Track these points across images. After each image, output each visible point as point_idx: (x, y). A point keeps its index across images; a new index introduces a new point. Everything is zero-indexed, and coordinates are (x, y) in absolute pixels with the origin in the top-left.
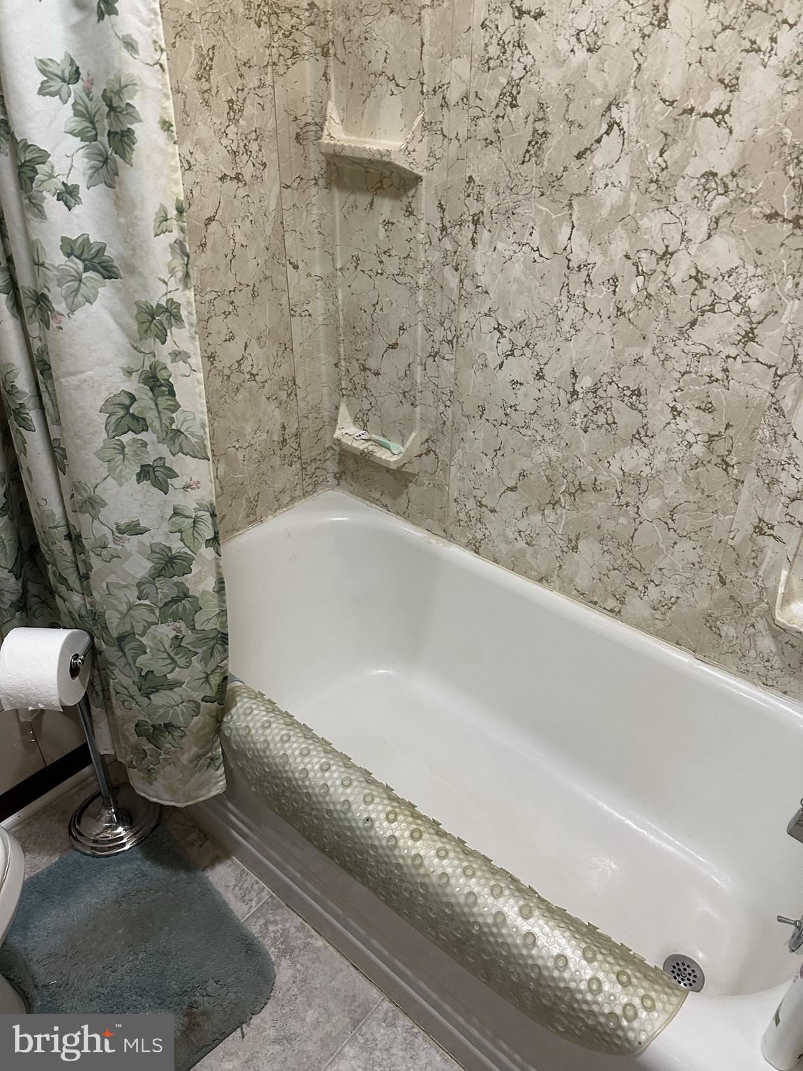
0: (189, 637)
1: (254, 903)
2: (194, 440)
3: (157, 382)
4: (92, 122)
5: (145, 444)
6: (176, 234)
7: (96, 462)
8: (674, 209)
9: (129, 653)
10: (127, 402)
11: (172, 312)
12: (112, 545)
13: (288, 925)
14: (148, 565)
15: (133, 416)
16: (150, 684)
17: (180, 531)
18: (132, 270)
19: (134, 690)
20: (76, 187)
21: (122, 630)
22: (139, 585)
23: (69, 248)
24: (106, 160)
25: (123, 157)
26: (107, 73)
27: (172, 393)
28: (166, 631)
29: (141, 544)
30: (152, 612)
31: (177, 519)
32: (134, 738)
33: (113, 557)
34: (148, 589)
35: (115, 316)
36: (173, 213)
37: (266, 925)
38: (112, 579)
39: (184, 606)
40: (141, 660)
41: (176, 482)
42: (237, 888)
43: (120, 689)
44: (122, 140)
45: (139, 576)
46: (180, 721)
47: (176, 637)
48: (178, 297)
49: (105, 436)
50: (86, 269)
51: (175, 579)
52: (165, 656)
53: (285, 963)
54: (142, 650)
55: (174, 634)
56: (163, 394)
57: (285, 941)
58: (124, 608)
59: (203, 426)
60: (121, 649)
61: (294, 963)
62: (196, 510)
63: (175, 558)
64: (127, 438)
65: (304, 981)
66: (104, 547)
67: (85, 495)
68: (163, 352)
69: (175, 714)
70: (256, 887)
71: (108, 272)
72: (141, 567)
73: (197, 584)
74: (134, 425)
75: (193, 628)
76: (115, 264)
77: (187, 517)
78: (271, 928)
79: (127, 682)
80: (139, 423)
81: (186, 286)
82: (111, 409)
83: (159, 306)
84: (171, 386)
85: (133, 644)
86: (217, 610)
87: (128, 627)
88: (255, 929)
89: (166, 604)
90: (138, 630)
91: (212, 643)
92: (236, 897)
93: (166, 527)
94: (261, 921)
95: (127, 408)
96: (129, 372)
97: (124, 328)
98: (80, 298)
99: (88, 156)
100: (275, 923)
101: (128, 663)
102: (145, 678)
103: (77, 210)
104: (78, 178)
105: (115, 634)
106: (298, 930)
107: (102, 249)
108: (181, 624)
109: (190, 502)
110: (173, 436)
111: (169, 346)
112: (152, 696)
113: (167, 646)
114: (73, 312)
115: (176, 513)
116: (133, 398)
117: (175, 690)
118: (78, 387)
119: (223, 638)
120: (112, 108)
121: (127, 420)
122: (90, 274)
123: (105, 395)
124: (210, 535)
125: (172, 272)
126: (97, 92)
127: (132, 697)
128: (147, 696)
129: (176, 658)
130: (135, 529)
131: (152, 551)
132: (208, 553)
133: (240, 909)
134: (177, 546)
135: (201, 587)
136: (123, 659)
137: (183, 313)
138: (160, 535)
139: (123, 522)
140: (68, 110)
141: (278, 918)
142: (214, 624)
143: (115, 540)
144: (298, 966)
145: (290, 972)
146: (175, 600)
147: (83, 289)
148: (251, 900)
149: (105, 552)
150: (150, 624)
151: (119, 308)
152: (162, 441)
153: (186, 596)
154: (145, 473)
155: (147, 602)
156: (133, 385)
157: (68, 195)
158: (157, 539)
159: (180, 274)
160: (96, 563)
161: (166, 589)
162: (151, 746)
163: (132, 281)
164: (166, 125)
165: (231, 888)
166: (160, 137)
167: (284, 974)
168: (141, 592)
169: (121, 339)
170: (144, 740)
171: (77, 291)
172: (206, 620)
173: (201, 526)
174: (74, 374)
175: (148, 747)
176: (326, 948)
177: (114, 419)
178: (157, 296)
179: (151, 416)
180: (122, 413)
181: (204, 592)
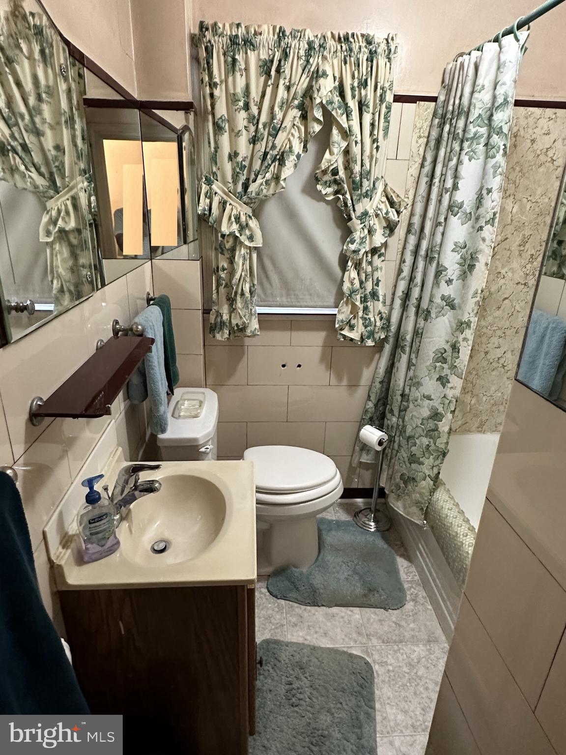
0: (433, 447)
1: (410, 578)
2: (460, 371)
3: (455, 348)
4: (465, 261)
5: (443, 368)
6: (478, 299)
7: (425, 369)
9: (410, 444)
10: (443, 352)
11: (468, 324)
12: (419, 401)
13: (420, 593)
14: (429, 413)
15: (443, 357)
16: (413, 459)
17: (444, 404)
18: (460, 308)
19: (406, 459)
20: (453, 280)
21: (410, 434)
22: (423, 419)
23: (443, 298)
24: (465, 273)
25: (470, 272)
26: (474, 247)
27: (458, 352)
28: (425, 441)
29: (429, 404)
30: (424, 431)
31: (444, 399)
32: (398, 480)
33: (418, 405)
34: (425, 422)
35: (450, 322)
36: (480, 291)
37: (411, 587)
38: (415, 413)
39: (435, 434)
40: (413, 448)
41: (449, 385)
43: (401, 458)
44: (472, 267)
45: (424, 416)
46: (418, 479)
47: (428, 445)
48: (472, 319)
49: (431, 361)
50: (446, 305)
51: (436, 422)
52: (422, 450)
53: (412, 603)
54: (415, 444)
55: (427, 443)
56: (455, 352)
57: (416, 597)
58: (414, 426)
59: (465, 366)
60: (408, 442)
61: (415, 606)
62: (452, 397)
63: (439, 414)
64: (438, 364)
65: (416, 614)
66: (416, 401)
67: (417, 380)
68: (461, 337)
69: (417, 476)
71: (453, 308)
72: (426, 413)
73: (443, 427)
75: (435, 444)
76: (456, 305)
77: (448, 399)
78: (412, 590)
79: (405, 455)
80: (444, 361)
81: (476, 316)
82: (437, 352)
83: (465, 321)
84: (459, 349)
85: (413, 441)
86: (445, 441)
87: (413, 434)
89: (429, 430)
90: (417, 436)
91: (440, 453)
93: (439, 401)
94: (410, 585)
95: (442, 354)
96: (447, 342)
97: (451, 327)
98: (441, 314)
99: (460, 271)
100: (415, 589)
101: (408, 448)
102: (412, 456)
103: (451, 286)
104: (454, 277)
105: (407, 435)
106: (423, 597)
107: (453, 300)
108: (432, 441)
109: (450, 394)
110: (453, 367)
111: (463, 336)
112: (412, 465)
113: (424, 446)
114: (437, 318)
115: (445, 397)
116: (445, 351)
118: (430, 342)
119: (444, 454)
120: (472, 257)
121: (441, 358)
122: (447, 307)
123: (437, 347)
124: (453, 409)
125: (473, 311)
126: (469, 253)
127: (404, 462)
128: (410, 463)
129: (425, 453)
130: (429, 398)
131: (432, 408)
132: (450, 416)
133: (403, 575)
134: (441, 410)
135: (443, 429)
136: (407, 446)
137: (472, 325)
138: (436, 403)
139: (426, 394)
140: (459, 256)
141: (417, 588)
142: (443, 446)
143: (421, 399)
144: (416, 608)
145: (412, 607)
146: (433, 430)
147: (443, 312)
148: (409, 576)
149: (416, 403)
150: (421, 436)
151: (452, 319)
152: (449, 369)
153: (437, 430)
154: (440, 379)
155: (423, 427)
156: (447, 347)
157: (449, 282)
159: (475, 312)
160: (411, 405)
161: (431, 424)
162: (403, 485)
163: (459, 312)
164: (487, 264)
166: (483, 268)
167: (409, 606)
168: (422, 422)
169: (449, 330)
170: (402, 482)
171: (440, 312)
172: (441, 443)
173: (451, 404)
174: (430, 338)
176: (431, 610)
177: (437, 356)
178: (465, 319)
179: (449, 359)
180: (440, 355)
181: (443, 431)
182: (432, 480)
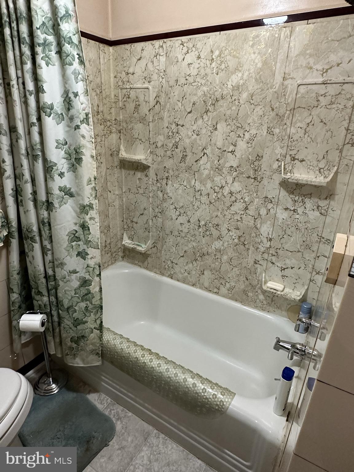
0: (91, 306)
1: (105, 404)
2: (95, 243)
3: (84, 227)
4: (70, 155)
5: (79, 245)
6: (93, 185)
7: (64, 251)
8: (223, 175)
9: (71, 313)
10: (75, 232)
11: (91, 206)
12: (67, 277)
13: (118, 410)
14: (79, 283)
15: (76, 237)
16: (77, 322)
17: (89, 272)
18: (78, 195)
19: (71, 326)
20: (64, 172)
21: (69, 305)
22: (75, 290)
23: (61, 189)
24: (73, 165)
25: (79, 165)
26: (76, 143)
27: (89, 230)
28: (83, 305)
29: (77, 277)
30: (79, 298)
31: (88, 268)
32: (69, 344)
33: (67, 281)
34: (78, 291)
35: (72, 207)
36: (93, 179)
37: (110, 411)
38: (66, 289)
39: (89, 297)
40: (75, 315)
41: (89, 257)
42: (99, 400)
43: (66, 326)
44: (79, 160)
45: (75, 287)
46: (87, 335)
47: (86, 307)
48: (93, 202)
49: (67, 243)
50: (65, 195)
51: (87, 287)
52: (83, 313)
53: (119, 423)
54: (75, 311)
55: (85, 306)
56: (86, 230)
57: (118, 415)
58: (70, 298)
59: (98, 239)
60: (68, 312)
61: (122, 422)
62: (94, 265)
63: (87, 280)
64: (74, 244)
65: (126, 428)
66: (65, 278)
67: (60, 262)
68: (87, 218)
69: (85, 332)
70: (105, 399)
71: (71, 195)
72: (76, 284)
73: (93, 289)
74: (76, 240)
75: (92, 304)
76: (74, 193)
77: (91, 267)
78: (113, 412)
79: (69, 323)
80: (78, 239)
81: (96, 199)
82: (70, 235)
83: (86, 205)
84: (89, 227)
85: (72, 310)
86: (99, 298)
87: (71, 304)
88: (107, 413)
89: (83, 296)
90: (74, 304)
91: (97, 309)
92: (99, 403)
93: (84, 271)
94: (109, 410)
95: (75, 234)
96: (76, 224)
97: (75, 211)
98: (63, 203)
99: (68, 164)
100: (114, 410)
101: (70, 317)
102: (75, 321)
103: (63, 179)
104: (64, 170)
105: (66, 307)
106: (122, 411)
107: (70, 189)
108: (88, 302)
109: (92, 263)
110: (87, 242)
111: (89, 216)
112: (78, 327)
113: (83, 309)
114: (60, 207)
115: (88, 266)
116: (76, 232)
117: (86, 324)
118: (60, 229)
119: (101, 307)
120: (76, 152)
121: (75, 238)
122: (66, 196)
123: (68, 231)
124: (98, 273)
125: (91, 195)
126: (72, 148)
127: (71, 328)
128: (76, 327)
129: (86, 314)
130: (75, 272)
131: (80, 279)
132: (97, 279)
133: (100, 407)
134: (87, 277)
135: (95, 290)
136: (68, 316)
137: (94, 206)
138: (82, 274)
139: (71, 269)
140: (63, 152)
141: (115, 408)
142: (98, 302)
143: (68, 276)
144: (124, 423)
145: (121, 425)
146: (86, 294)
147: (64, 200)
148: (104, 403)
149: (65, 280)
150: (78, 303)
151: (74, 205)
152: (85, 244)
153: (90, 293)
154: (79, 254)
155: (77, 295)
156: (77, 228)
157: (61, 175)
158: (81, 275)
159: (94, 196)
160: (61, 283)
161: (83, 291)
162: (76, 345)
163: (80, 198)
164: (92, 157)
165: (96, 400)
166: (90, 160)
167: (119, 426)
168: (75, 292)
169: (74, 214)
170: (73, 343)
171: (62, 201)
172: (96, 301)
173: (95, 270)
174: (59, 225)
175: (74, 345)
176: (132, 416)
177: (71, 238)
178: (86, 202)
179: (82, 237)
180: (73, 236)
181: (96, 292)
182: (98, 330)
